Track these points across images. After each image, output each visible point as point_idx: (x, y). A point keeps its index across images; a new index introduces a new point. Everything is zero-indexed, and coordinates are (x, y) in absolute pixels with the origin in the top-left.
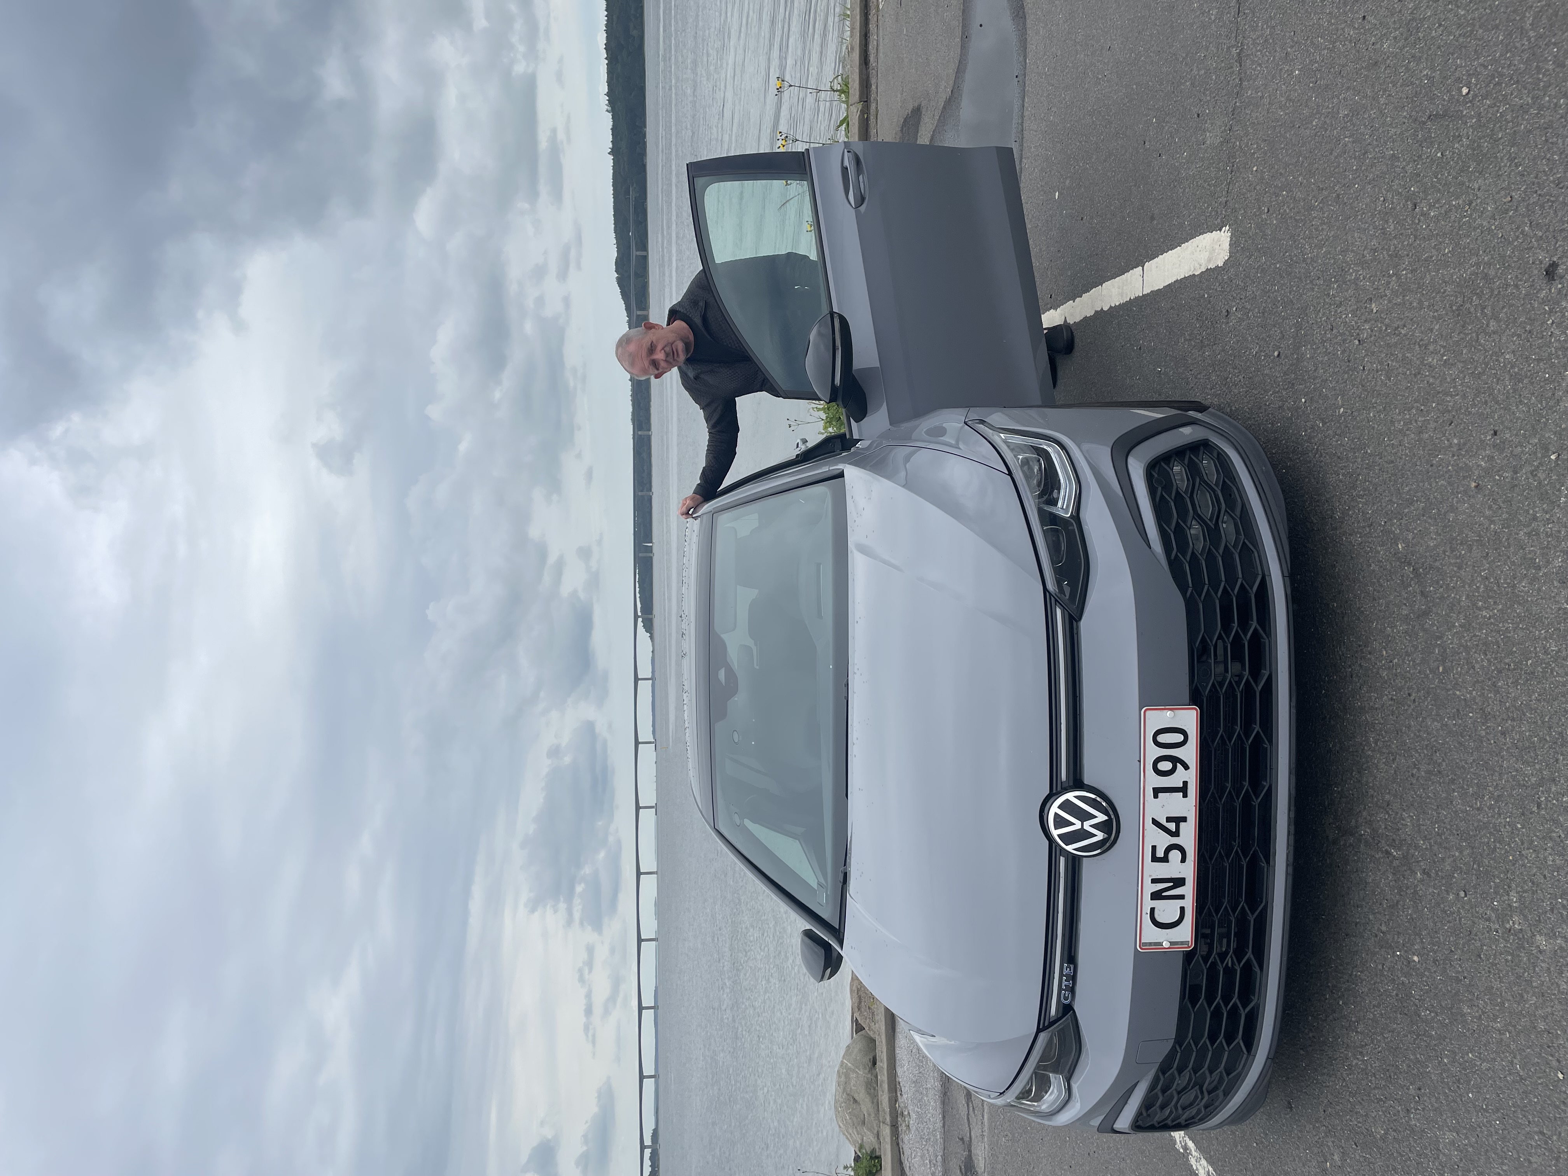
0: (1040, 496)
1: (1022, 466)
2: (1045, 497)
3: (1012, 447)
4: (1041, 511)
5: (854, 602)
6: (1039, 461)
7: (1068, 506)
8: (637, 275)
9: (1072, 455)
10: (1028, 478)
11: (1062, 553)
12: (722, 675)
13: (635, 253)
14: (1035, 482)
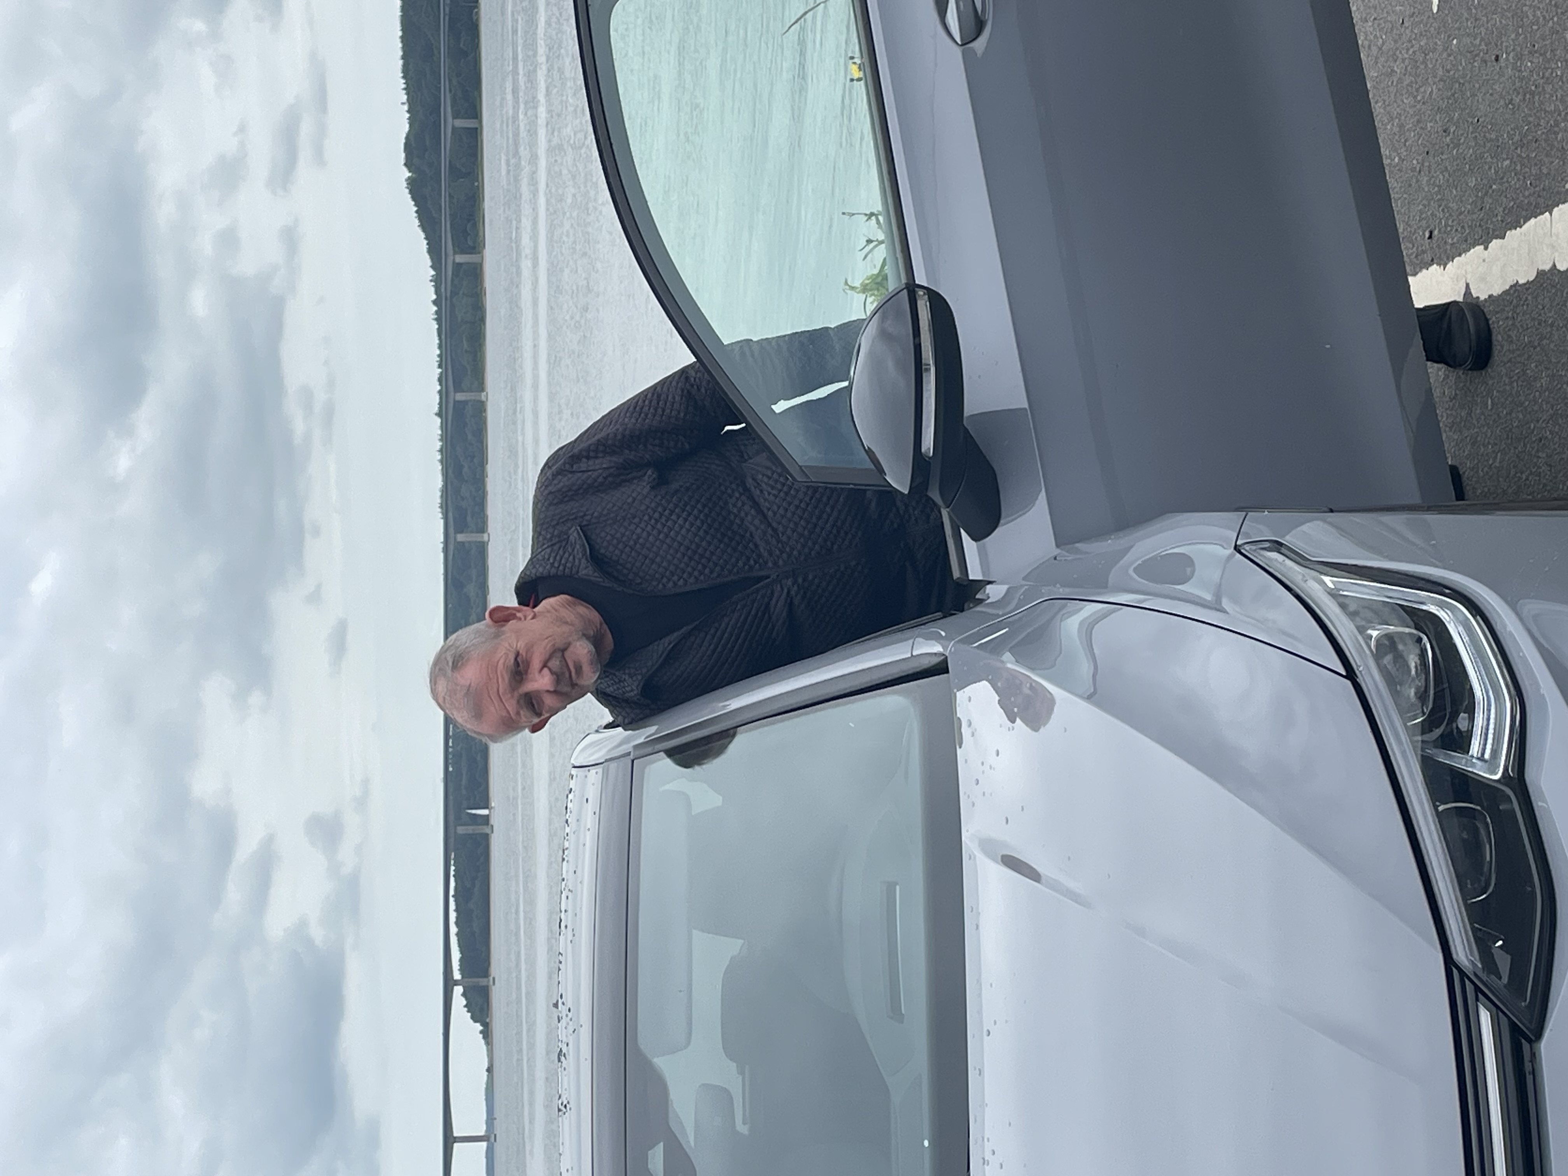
0: (1427, 727)
1: (1378, 656)
2: (1438, 732)
3: (1353, 607)
4: (1428, 765)
5: (979, 981)
6: (1420, 640)
7: (1495, 753)
8: (454, 171)
9: (1498, 628)
10: (1392, 682)
11: (1486, 869)
12: (657, 1158)
13: (450, 123)
14: (1412, 692)
